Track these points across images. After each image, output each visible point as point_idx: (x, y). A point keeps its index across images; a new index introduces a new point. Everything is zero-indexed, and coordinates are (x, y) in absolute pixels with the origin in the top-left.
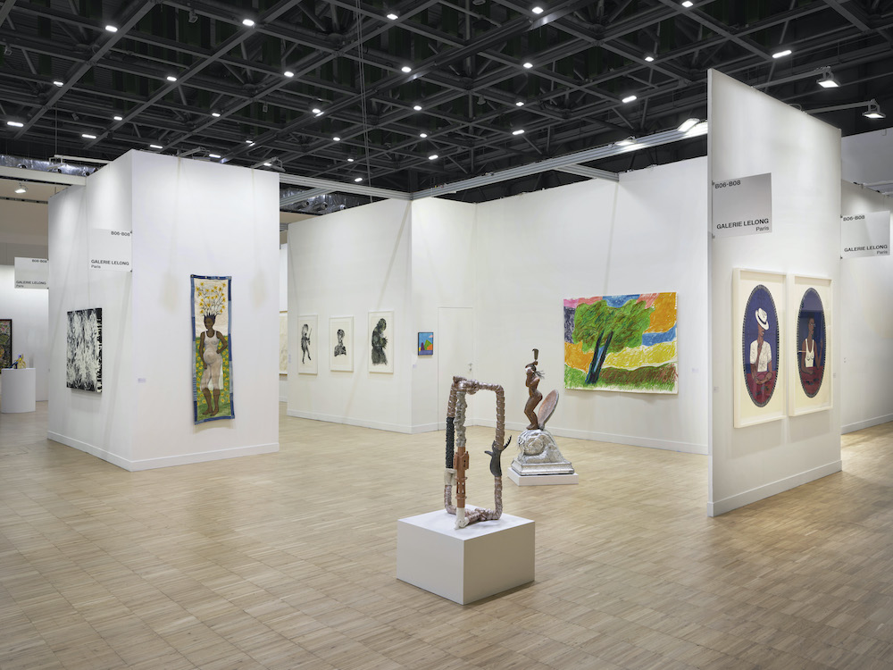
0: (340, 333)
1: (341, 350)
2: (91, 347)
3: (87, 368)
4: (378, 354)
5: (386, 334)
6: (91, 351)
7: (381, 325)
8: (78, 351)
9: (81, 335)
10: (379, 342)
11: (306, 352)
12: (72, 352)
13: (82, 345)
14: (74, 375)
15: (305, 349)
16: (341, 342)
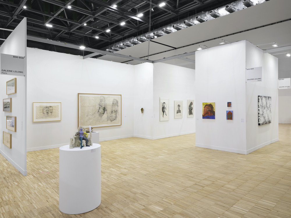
0: (179, 106)
1: (179, 111)
2: (269, 109)
3: (268, 116)
4: (191, 113)
5: (192, 106)
6: (269, 110)
7: (191, 104)
8: (265, 111)
9: (266, 105)
10: (191, 108)
11: (165, 113)
12: (262, 111)
13: (266, 109)
14: (263, 119)
15: (163, 112)
16: (179, 109)
